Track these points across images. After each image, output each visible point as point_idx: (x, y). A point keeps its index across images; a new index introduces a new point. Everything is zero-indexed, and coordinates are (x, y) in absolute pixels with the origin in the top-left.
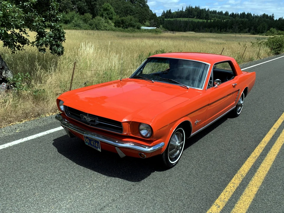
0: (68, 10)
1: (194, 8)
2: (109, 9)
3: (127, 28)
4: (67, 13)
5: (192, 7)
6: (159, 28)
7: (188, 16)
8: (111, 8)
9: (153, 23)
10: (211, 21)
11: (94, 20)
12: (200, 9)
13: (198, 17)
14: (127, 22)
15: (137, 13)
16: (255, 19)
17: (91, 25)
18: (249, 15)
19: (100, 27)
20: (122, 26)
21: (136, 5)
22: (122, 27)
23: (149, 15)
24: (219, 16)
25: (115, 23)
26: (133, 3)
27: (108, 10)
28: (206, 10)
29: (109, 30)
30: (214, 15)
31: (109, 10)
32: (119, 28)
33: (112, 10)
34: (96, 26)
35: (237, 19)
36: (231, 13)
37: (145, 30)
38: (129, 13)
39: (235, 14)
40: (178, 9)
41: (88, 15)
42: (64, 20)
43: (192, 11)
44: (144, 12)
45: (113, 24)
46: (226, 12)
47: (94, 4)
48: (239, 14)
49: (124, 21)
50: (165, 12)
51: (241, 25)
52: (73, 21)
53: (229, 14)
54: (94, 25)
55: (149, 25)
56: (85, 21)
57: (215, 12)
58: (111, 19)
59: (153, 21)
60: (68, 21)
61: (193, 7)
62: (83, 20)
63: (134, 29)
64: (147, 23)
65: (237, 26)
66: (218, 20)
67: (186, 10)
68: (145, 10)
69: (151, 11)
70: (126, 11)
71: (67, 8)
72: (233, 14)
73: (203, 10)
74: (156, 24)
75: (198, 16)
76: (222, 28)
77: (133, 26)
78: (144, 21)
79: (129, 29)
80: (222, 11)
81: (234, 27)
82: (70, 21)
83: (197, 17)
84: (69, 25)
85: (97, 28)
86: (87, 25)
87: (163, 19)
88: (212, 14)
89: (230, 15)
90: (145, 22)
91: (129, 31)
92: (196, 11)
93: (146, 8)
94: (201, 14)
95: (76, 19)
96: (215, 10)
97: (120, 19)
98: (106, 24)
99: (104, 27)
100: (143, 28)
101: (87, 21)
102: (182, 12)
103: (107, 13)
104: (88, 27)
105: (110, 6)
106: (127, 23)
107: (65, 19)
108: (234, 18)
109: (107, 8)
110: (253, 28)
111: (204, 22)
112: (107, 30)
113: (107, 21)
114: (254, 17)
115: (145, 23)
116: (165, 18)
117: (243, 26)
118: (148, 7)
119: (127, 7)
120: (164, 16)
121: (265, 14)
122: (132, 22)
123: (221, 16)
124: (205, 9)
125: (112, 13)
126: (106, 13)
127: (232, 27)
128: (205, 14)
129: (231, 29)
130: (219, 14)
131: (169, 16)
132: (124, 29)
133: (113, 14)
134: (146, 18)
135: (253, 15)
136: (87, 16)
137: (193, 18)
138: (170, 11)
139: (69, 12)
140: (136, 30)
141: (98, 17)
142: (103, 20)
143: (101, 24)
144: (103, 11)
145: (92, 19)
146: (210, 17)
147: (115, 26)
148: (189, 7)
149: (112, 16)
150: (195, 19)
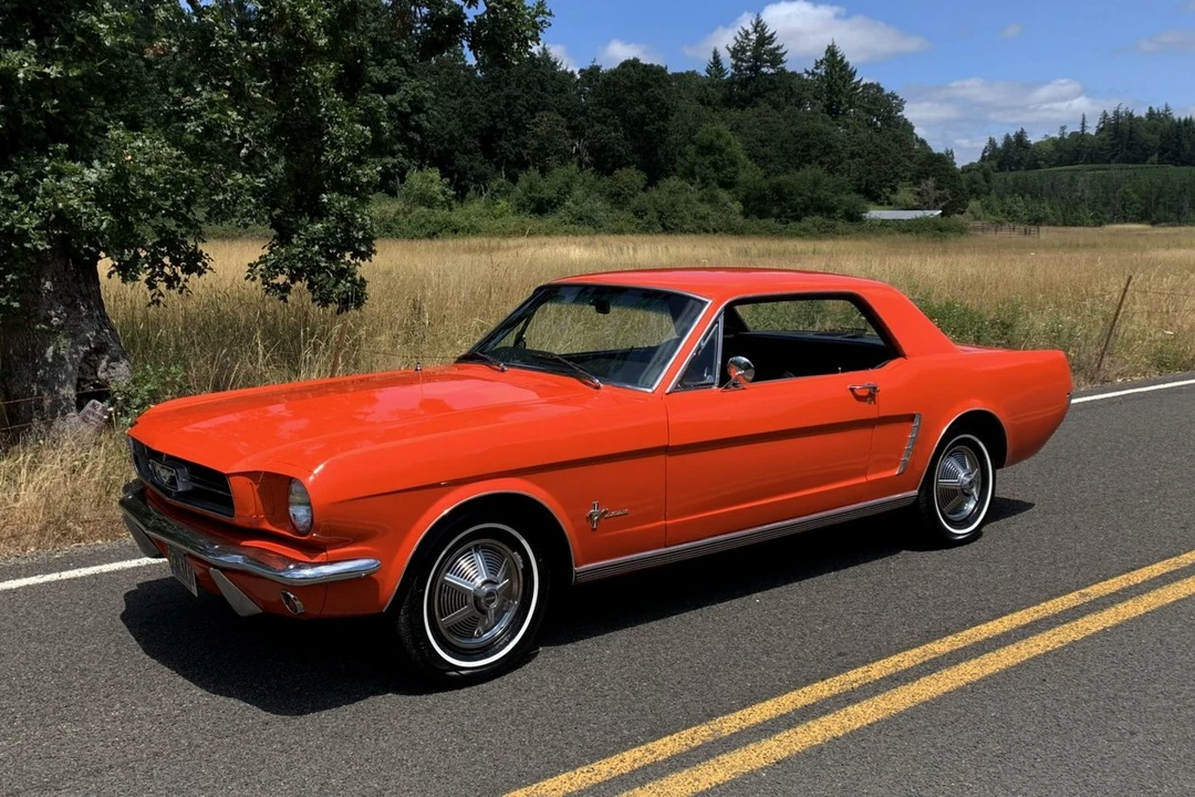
0: (552, 160)
1: (1140, 119)
2: (724, 145)
3: (798, 219)
4: (544, 171)
5: (1131, 115)
6: (962, 213)
7: (1113, 157)
8: (728, 143)
9: (932, 192)
11: (654, 192)
12: (1173, 121)
13: (1169, 158)
14: (800, 195)
15: (853, 156)
17: (639, 213)
19: (676, 221)
20: (775, 210)
21: (849, 121)
22: (778, 217)
23: (914, 160)
25: (745, 202)
26: (837, 113)
27: (717, 149)
29: (715, 231)
31: (720, 151)
32: (761, 222)
33: (737, 148)
34: (660, 218)
37: (884, 223)
38: (817, 157)
40: (1063, 128)
41: (631, 176)
42: (532, 200)
43: (1131, 132)
44: (885, 151)
45: (737, 207)
47: (658, 130)
49: (786, 191)
50: (1000, 144)
52: (567, 203)
54: (652, 215)
55: (915, 204)
56: (618, 199)
58: (727, 184)
59: (931, 182)
60: (550, 202)
61: (1136, 115)
62: (611, 195)
63: (829, 222)
64: (905, 193)
67: (1100, 130)
68: (895, 139)
69: (923, 142)
70: (803, 151)
71: (548, 155)
73: (1188, 123)
74: (944, 199)
75: (1165, 151)
77: (826, 209)
78: (891, 187)
79: (807, 222)
82: (558, 203)
83: (1161, 155)
84: (550, 220)
85: (663, 225)
86: (626, 215)
87: (986, 176)
90: (894, 190)
91: (805, 230)
92: (1153, 130)
93: (898, 132)
94: (1184, 141)
95: (578, 193)
97: (765, 184)
98: (704, 209)
99: (695, 218)
100: (876, 213)
101: (625, 198)
102: (1080, 137)
103: (714, 165)
104: (629, 221)
105: (729, 135)
106: (799, 200)
107: (537, 195)
109: (712, 142)
112: (707, 231)
113: (712, 195)
115: (892, 197)
116: (1001, 167)
118: (908, 127)
119: (807, 135)
120: (994, 163)
122: (822, 193)
125: (733, 163)
126: (706, 163)
131: (1016, 158)
132: (787, 223)
133: (740, 165)
134: (896, 175)
136: (627, 179)
137: (1144, 162)
138: (1020, 137)
139: (552, 169)
140: (841, 225)
141: (673, 182)
142: (693, 192)
143: (681, 206)
144: (697, 153)
145: (644, 190)
147: (746, 215)
148: (1116, 113)
149: (736, 173)
150: (1153, 163)
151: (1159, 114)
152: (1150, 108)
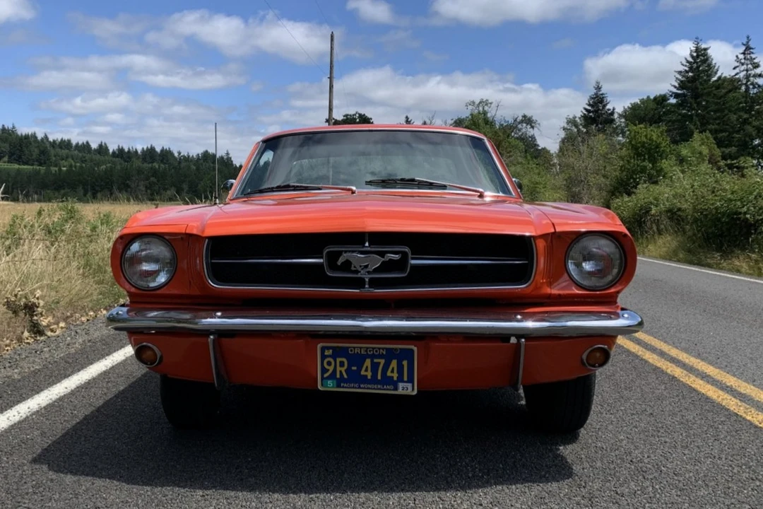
10: (60, 170)
12: (17, 135)
13: (15, 159)
16: (183, 164)
18: (166, 154)
24: (80, 155)
28: (36, 138)
30: (65, 152)
35: (137, 163)
36: (115, 147)
39: (126, 150)
46: (101, 146)
48: (139, 152)
51: (152, 179)
53: (111, 151)
57: (66, 144)
65: (142, 182)
66: (81, 167)
72: (121, 150)
73: (27, 137)
75: (13, 154)
76: (97, 188)
80: (87, 143)
81: (133, 186)
83: (10, 157)
88: (58, 150)
89: (114, 152)
92: (4, 141)
94: (25, 149)
96: (66, 138)
108: (125, 161)
110: (185, 187)
111: (38, 172)
114: (180, 159)
117: (158, 181)
121: (207, 151)
123: (88, 156)
124: (34, 136)
127: (128, 186)
128: (37, 151)
129: (126, 191)
130: (79, 151)
135: (176, 155)
146: (54, 158)
150: (5, 162)
151: (9, 130)
152: (3, 126)
